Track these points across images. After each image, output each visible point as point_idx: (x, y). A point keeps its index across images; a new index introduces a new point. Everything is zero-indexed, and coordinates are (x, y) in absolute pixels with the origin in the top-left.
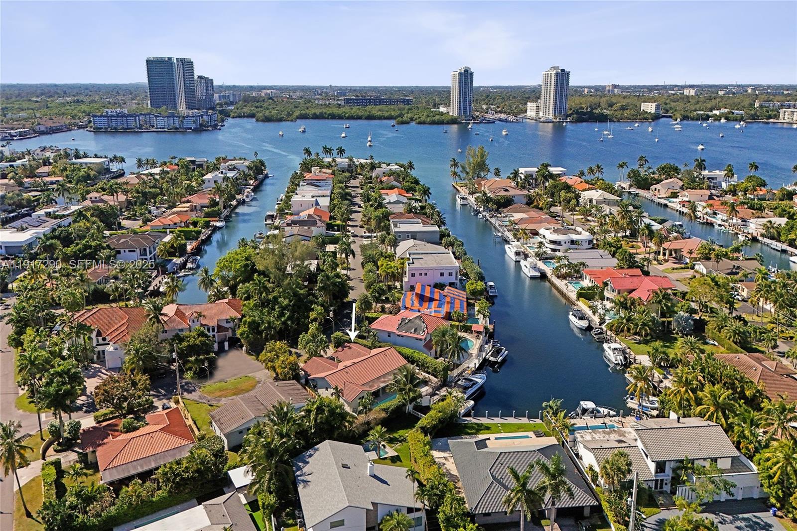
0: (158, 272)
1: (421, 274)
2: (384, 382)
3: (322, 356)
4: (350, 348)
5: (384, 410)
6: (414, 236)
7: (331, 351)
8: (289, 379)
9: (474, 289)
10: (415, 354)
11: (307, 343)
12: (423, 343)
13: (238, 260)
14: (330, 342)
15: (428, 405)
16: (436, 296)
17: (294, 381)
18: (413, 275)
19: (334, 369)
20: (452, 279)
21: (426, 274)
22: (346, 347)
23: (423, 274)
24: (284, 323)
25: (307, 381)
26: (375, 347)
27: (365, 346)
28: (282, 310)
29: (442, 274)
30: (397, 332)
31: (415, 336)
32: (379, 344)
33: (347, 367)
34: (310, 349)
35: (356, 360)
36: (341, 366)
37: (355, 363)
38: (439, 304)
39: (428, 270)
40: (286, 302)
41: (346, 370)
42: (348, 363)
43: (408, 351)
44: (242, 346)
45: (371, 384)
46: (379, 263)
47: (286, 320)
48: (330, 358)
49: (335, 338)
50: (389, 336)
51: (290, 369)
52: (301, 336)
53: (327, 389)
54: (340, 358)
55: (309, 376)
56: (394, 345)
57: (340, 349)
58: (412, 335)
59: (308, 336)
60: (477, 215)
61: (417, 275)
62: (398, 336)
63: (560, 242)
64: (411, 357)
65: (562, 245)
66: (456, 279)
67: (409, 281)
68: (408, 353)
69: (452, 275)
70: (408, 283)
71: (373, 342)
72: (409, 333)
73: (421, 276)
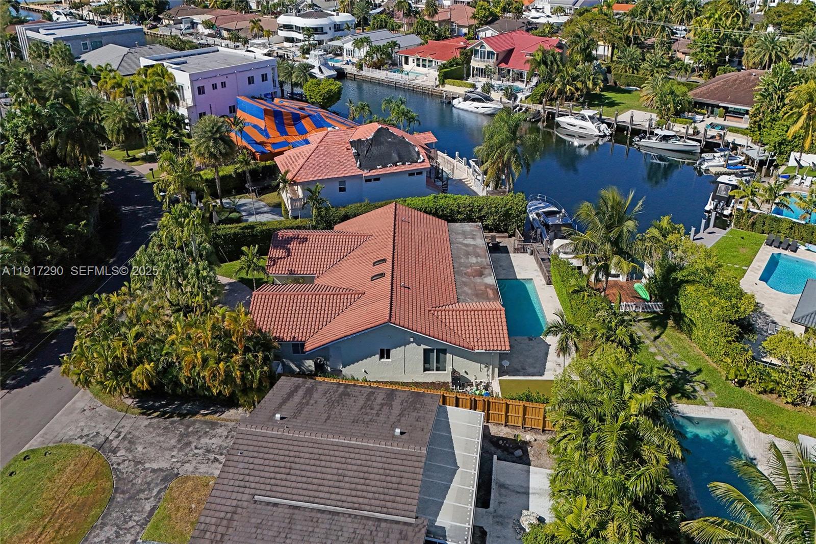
1: (214, 86)
12: (424, 178)
18: (201, 91)
21: (224, 85)
22: (288, 240)
23: (219, 86)
29: (251, 81)
30: (367, 173)
32: (342, 211)
33: (391, 275)
39: (227, 75)
50: (342, 190)
53: (384, 355)
58: (401, 169)
61: (208, 88)
62: (367, 181)
63: (322, 28)
64: (436, 210)
65: (326, 33)
66: (275, 86)
67: (195, 106)
68: (427, 205)
69: (267, 80)
70: (193, 110)
71: (323, 213)
72: (391, 166)
73: (215, 90)
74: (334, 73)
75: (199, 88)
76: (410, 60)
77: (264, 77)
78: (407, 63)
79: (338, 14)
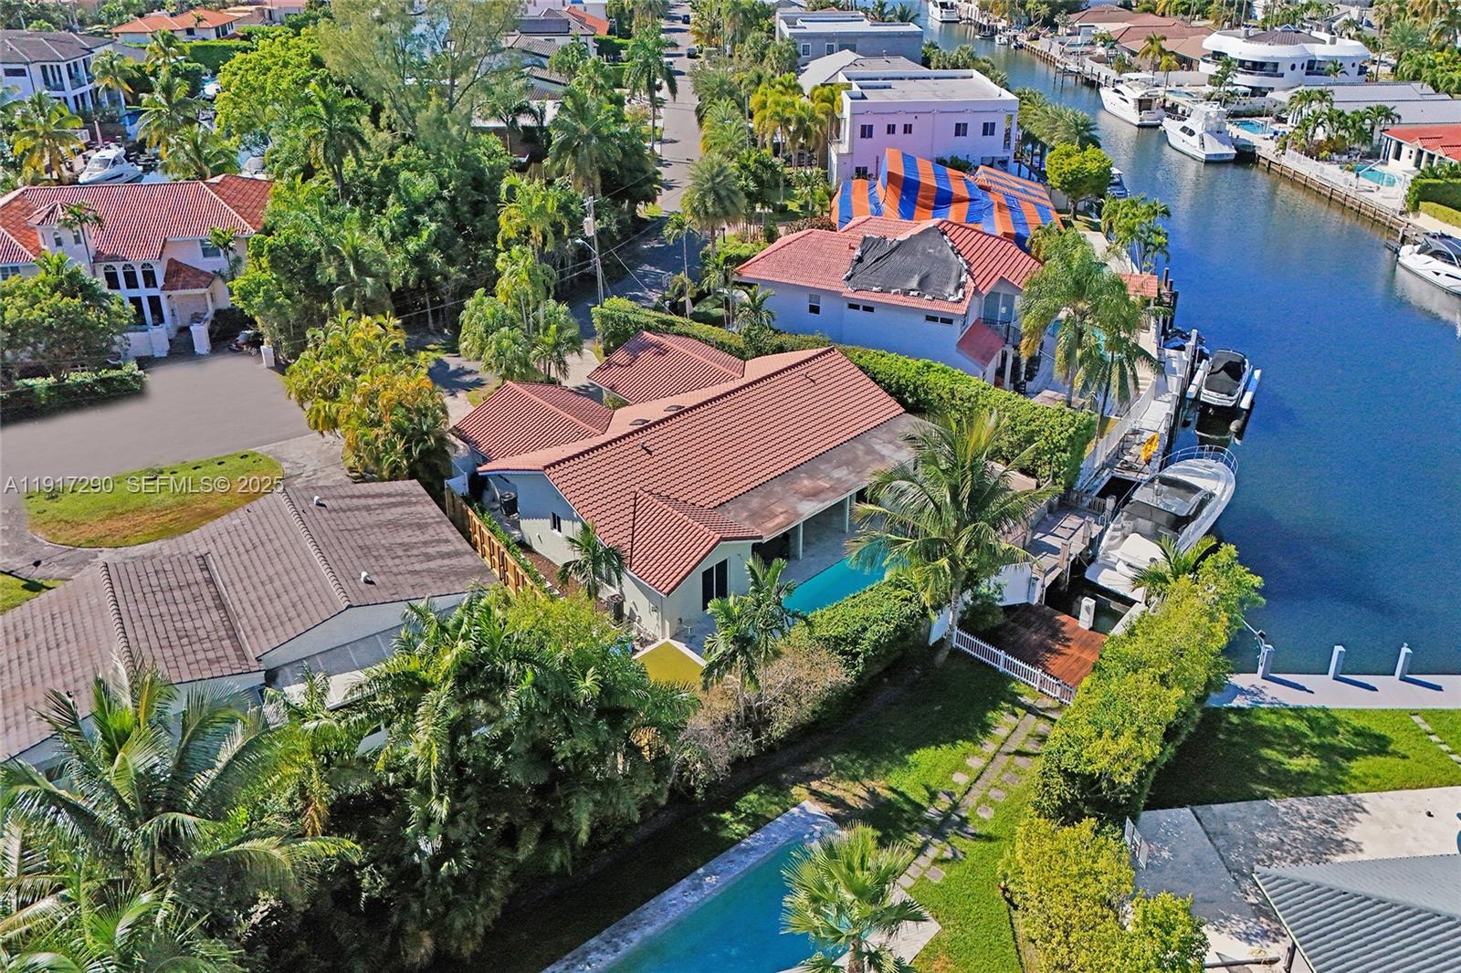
0: (93, 136)
1: (891, 129)
2: (813, 494)
3: (552, 382)
4: (662, 351)
5: (836, 643)
6: (847, 42)
7: (583, 366)
8: (395, 474)
9: (1079, 170)
10: (932, 377)
11: (489, 330)
12: (956, 332)
13: (286, 65)
14: (587, 332)
15: (1023, 600)
16: (958, 189)
17: (414, 486)
18: (866, 132)
19: (588, 435)
20: (995, 146)
21: (908, 129)
22: (647, 346)
23: (899, 129)
24: (418, 260)
25: (478, 485)
26: (760, 352)
27: (721, 346)
28: (410, 214)
29: (960, 130)
30: (848, 291)
31: (925, 303)
32: (777, 341)
33: (646, 426)
34: (500, 353)
35: (687, 400)
36: (623, 421)
37: (681, 411)
38: (970, 213)
39: (916, 115)
40: (424, 185)
41: (642, 439)
42: (654, 410)
43: (902, 367)
44: (256, 342)
45: (755, 502)
46: (753, 103)
47: (424, 251)
48: (581, 391)
49: (604, 318)
50: (814, 309)
51: (399, 429)
52: (469, 303)
53: (556, 524)
54: (622, 393)
55: (486, 460)
56: (838, 339)
57: (621, 356)
58: (911, 302)
59: (500, 302)
60: (991, 38)
61: (881, 130)
62: (851, 306)
63: (1276, 65)
64: (916, 389)
65: (1282, 75)
66: (1007, 145)
67: (851, 154)
68: (902, 374)
69: (992, 134)
70: (848, 160)
71: (753, 333)
72: (896, 293)
73: (891, 136)
74: (1230, 151)
75: (863, 127)
76: (1405, 150)
77: (988, 129)
78: (1397, 157)
79: (1333, 42)
